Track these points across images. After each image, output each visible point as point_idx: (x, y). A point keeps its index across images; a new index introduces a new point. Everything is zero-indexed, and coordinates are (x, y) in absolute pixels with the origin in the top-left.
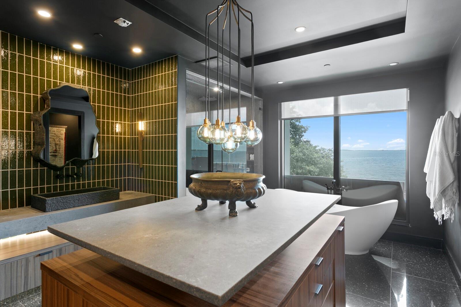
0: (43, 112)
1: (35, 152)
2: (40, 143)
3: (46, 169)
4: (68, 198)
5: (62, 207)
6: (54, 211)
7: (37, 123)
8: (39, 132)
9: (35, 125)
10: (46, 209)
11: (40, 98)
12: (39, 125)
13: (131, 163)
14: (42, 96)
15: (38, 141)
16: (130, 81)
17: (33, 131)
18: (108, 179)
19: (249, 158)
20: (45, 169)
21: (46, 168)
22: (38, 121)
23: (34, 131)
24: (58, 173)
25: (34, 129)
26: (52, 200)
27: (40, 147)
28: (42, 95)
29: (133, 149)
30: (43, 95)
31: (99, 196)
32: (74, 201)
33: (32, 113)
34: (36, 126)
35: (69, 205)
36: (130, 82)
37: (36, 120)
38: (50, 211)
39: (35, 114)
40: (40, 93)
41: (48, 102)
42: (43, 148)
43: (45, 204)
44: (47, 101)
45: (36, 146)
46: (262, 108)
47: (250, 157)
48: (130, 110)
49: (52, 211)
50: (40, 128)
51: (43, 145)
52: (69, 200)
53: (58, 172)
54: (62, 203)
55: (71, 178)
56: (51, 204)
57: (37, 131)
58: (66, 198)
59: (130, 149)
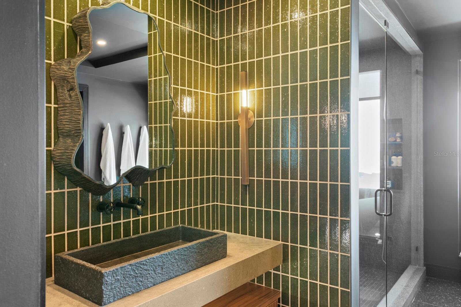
0: (78, 60)
1: (61, 153)
2: (70, 131)
3: (80, 191)
4: (144, 264)
5: (134, 288)
6: (118, 299)
7: (63, 86)
8: (68, 105)
9: (61, 91)
10: (102, 297)
11: (67, 30)
12: (69, 91)
13: (217, 175)
14: (71, 25)
15: (67, 127)
16: (217, 10)
17: (55, 104)
18: (183, 208)
19: (390, 162)
20: (77, 191)
21: (78, 189)
22: (68, 81)
23: (57, 104)
24: (101, 200)
25: (58, 101)
26: (115, 273)
27: (69, 141)
28: (71, 23)
29: (222, 146)
30: (76, 21)
31: (196, 252)
32: (154, 271)
33: (52, 62)
34: (62, 93)
35: (146, 281)
36: (215, 12)
37: (64, 79)
38: (110, 302)
39: (60, 65)
40: (67, 17)
41: (87, 38)
42: (77, 144)
43: (102, 285)
44: (85, 36)
45: (61, 139)
46: (421, 69)
47: (392, 160)
48: (217, 69)
49: (114, 301)
50: (70, 96)
51: (76, 136)
52: (146, 270)
53: (101, 197)
54: (133, 278)
55: (123, 209)
56: (112, 284)
57: (64, 104)
58: (141, 264)
59: (217, 147)
